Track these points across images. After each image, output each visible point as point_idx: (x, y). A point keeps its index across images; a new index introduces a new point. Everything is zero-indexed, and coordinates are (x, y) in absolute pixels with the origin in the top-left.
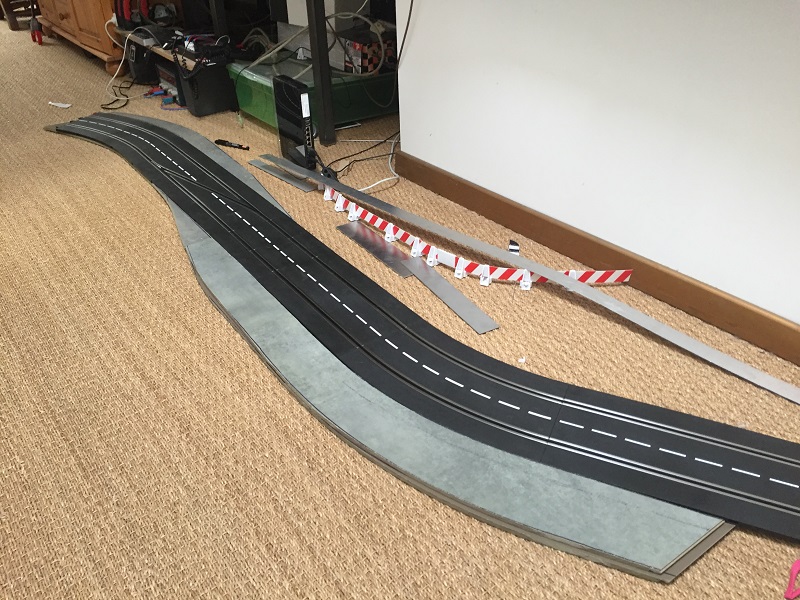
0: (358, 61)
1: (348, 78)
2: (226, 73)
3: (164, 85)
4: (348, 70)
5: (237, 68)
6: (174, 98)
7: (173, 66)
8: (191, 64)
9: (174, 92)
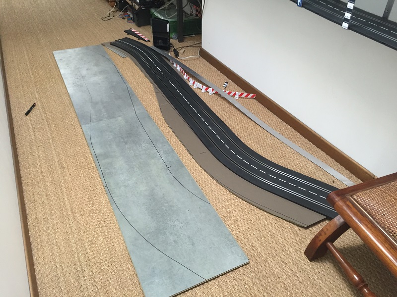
0: (194, 12)
1: (191, 18)
2: (149, 12)
3: (129, 13)
4: (191, 15)
5: (153, 10)
6: (132, 18)
7: (132, 7)
8: (137, 7)
9: (131, 16)
